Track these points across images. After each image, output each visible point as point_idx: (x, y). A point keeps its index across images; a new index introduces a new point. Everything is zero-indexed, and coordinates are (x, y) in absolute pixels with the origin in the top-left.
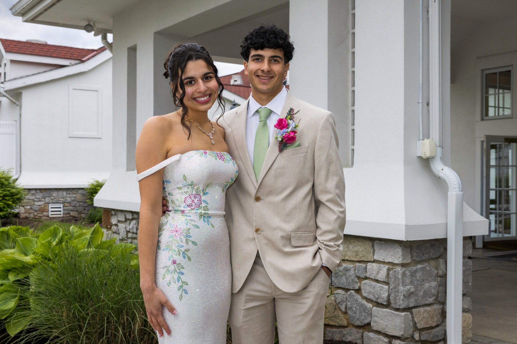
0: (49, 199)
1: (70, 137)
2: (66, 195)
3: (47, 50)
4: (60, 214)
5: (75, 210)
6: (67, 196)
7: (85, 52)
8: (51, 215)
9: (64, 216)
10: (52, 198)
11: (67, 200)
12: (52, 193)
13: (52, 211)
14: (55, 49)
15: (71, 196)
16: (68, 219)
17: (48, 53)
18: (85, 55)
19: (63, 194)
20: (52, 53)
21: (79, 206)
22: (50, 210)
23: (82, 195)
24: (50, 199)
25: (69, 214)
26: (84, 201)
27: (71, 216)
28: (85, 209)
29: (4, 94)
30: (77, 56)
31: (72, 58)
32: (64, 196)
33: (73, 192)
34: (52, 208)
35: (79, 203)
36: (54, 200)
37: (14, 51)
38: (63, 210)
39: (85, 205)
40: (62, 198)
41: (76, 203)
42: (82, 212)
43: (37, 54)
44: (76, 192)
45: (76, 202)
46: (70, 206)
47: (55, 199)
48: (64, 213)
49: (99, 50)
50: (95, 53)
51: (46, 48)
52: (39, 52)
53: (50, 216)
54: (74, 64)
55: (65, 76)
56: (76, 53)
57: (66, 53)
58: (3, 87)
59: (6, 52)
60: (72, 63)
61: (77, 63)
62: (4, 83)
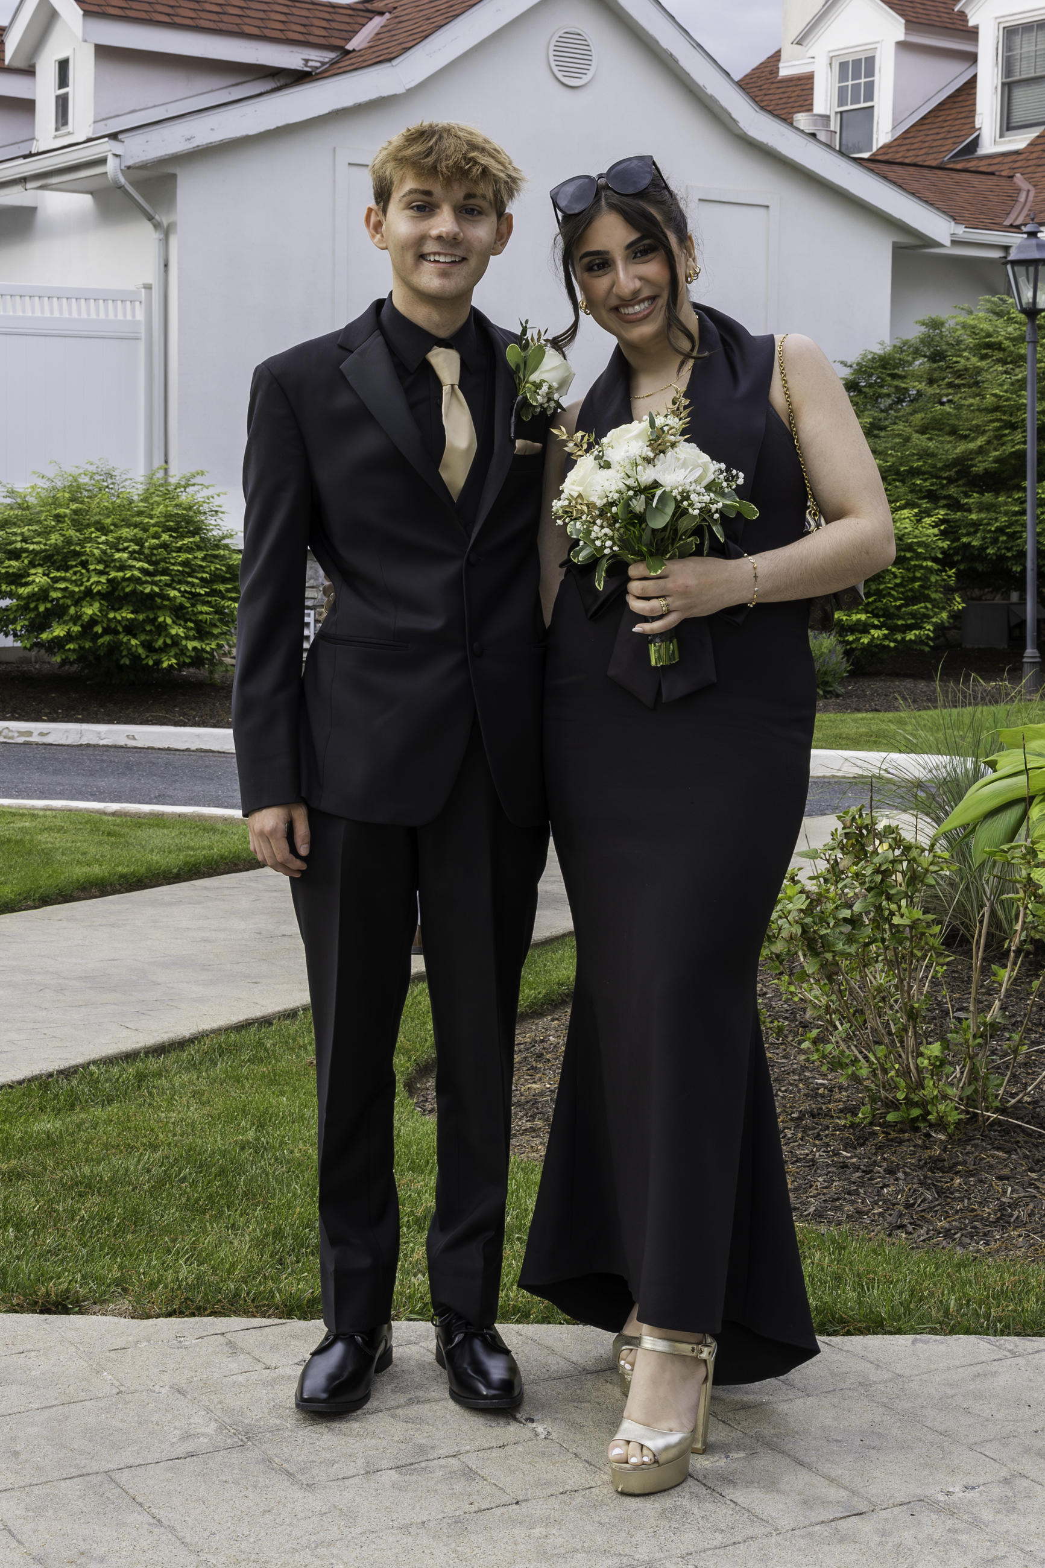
3: (217, 9)
7: (347, 19)
17: (224, 18)
18: (347, 27)
20: (238, 20)
29: (122, 180)
30: (323, 33)
31: (312, 39)
37: (112, 11)
43: (190, 22)
49: (390, 12)
50: (377, 23)
52: (192, 14)
54: (318, 64)
55: (326, 111)
56: (316, 22)
57: (283, 22)
58: (118, 153)
59: (84, 15)
60: (312, 60)
61: (327, 60)
62: (120, 137)
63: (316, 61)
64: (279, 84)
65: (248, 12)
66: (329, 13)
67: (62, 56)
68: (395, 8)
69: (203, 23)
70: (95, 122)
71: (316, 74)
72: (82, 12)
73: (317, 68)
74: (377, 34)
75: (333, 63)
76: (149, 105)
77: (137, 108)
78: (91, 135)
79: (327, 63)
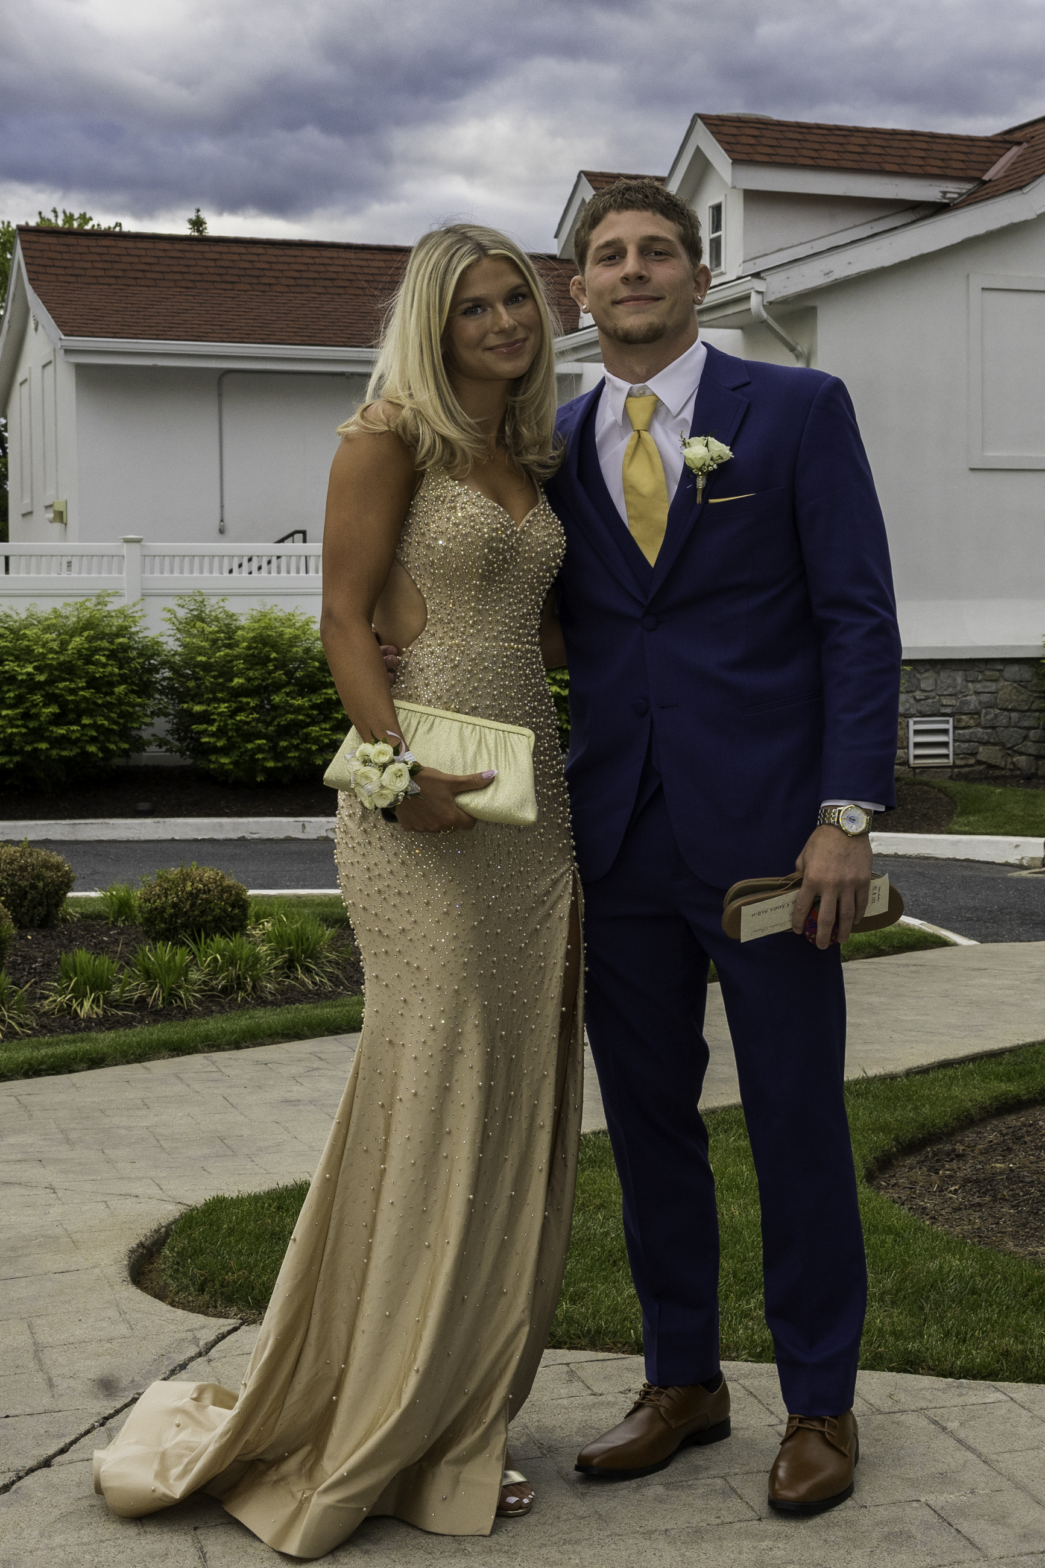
0: (907, 701)
1: (972, 469)
2: (964, 683)
3: (859, 149)
4: (946, 756)
5: (992, 740)
6: (966, 687)
7: (985, 151)
8: (916, 757)
9: (958, 762)
10: (918, 695)
11: (967, 703)
12: (918, 676)
13: (917, 745)
14: (884, 143)
15: (979, 687)
16: (970, 772)
17: (867, 158)
18: (984, 159)
19: (955, 680)
20: (880, 159)
21: (1006, 727)
22: (914, 739)
23: (1015, 685)
24: (912, 701)
25: (974, 754)
26: (1026, 708)
27: (979, 763)
28: (1026, 738)
29: (765, 315)
30: (962, 165)
31: (949, 172)
32: (959, 688)
33: (988, 673)
34: (917, 732)
35: (1006, 713)
36: (922, 702)
37: (759, 158)
38: (954, 741)
39: (1026, 724)
40: (951, 695)
41: (996, 715)
42: (1015, 748)
43: (833, 164)
44: (997, 674)
45: (997, 711)
46: (978, 725)
47: (927, 698)
48: (958, 751)
49: (1028, 142)
50: (1014, 152)
51: (853, 140)
53: (912, 761)
54: (956, 196)
55: (960, 240)
56: (955, 156)
57: (922, 158)
58: (760, 290)
59: (733, 164)
60: (950, 192)
61: (964, 191)
62: (762, 275)
63: (953, 193)
64: (918, 216)
65: (889, 151)
66: (968, 146)
67: (714, 202)
68: (1033, 137)
69: (844, 164)
70: (744, 262)
71: (954, 205)
72: (731, 161)
73: (955, 199)
74: (1014, 164)
75: (970, 194)
76: (796, 243)
77: (784, 247)
78: (740, 274)
79: (964, 194)
